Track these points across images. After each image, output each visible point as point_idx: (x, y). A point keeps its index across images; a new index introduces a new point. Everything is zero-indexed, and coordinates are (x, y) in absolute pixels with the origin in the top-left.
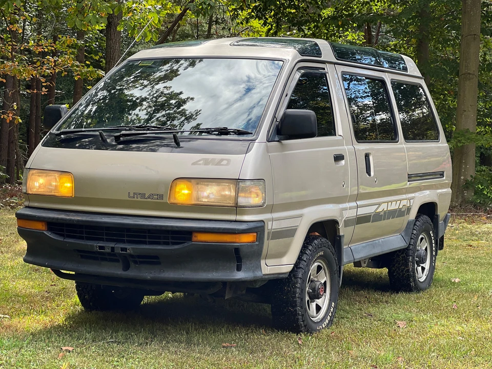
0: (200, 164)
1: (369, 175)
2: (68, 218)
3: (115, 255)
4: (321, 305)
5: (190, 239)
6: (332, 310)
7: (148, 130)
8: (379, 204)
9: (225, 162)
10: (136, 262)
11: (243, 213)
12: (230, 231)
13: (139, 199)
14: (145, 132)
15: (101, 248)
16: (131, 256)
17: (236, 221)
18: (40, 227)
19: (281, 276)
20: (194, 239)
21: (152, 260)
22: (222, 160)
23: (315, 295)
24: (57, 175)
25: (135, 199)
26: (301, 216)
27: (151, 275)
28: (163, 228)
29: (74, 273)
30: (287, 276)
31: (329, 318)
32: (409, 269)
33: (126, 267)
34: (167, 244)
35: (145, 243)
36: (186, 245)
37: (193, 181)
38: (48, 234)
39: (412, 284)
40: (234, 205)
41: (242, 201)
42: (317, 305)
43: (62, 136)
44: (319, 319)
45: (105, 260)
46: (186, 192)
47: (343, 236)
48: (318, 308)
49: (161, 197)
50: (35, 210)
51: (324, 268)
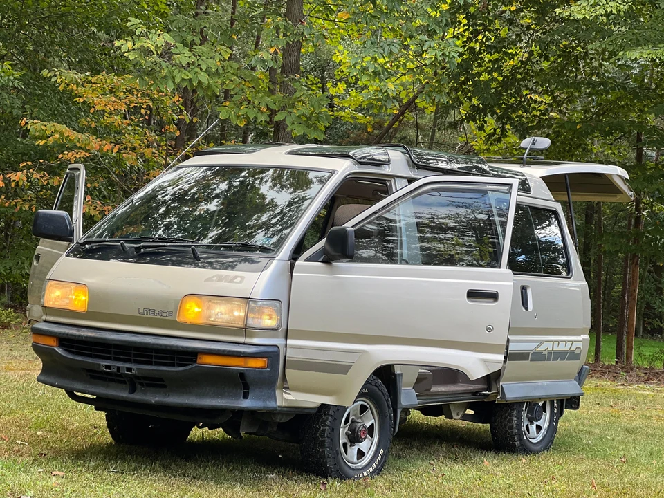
0: (213, 281)
2: (78, 333)
3: (120, 376)
4: (365, 451)
5: (195, 362)
6: (380, 457)
7: (171, 242)
9: (238, 280)
10: (142, 384)
11: (251, 336)
12: (235, 354)
13: (149, 316)
14: (165, 244)
15: (108, 367)
16: (136, 377)
17: (244, 344)
18: (51, 343)
19: (307, 411)
20: (199, 361)
21: (157, 383)
22: (236, 277)
23: (354, 438)
24: (73, 286)
25: (145, 315)
27: (157, 399)
28: (169, 348)
29: (95, 397)
30: (314, 411)
31: (374, 466)
32: (513, 425)
33: (133, 391)
34: (173, 365)
35: (150, 363)
36: (191, 366)
37: (203, 297)
38: (59, 350)
39: (518, 444)
40: (242, 326)
41: (251, 323)
42: (359, 450)
43: (87, 246)
44: (360, 466)
45: (113, 381)
46: (196, 309)
47: (401, 374)
48: (361, 454)
49: (170, 314)
50: (50, 324)
51: (371, 409)
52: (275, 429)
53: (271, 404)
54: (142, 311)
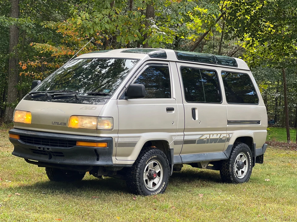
0: (83, 109)
1: (195, 119)
2: (27, 133)
3: (45, 151)
4: (156, 183)
5: (75, 144)
6: (163, 186)
7: (67, 92)
8: (203, 135)
9: (94, 108)
10: (54, 155)
11: (100, 133)
12: (92, 141)
13: (56, 125)
14: (64, 93)
15: (39, 148)
16: (52, 152)
17: (97, 137)
18: (17, 137)
19: (128, 166)
20: (77, 144)
21: (60, 154)
22: (93, 107)
23: (151, 178)
24: (25, 113)
25: (55, 125)
26: (139, 137)
27: (60, 162)
28: (64, 139)
29: (38, 161)
30: (131, 166)
31: (161, 190)
32: (229, 171)
33: (50, 158)
34: (66, 146)
35: (57, 146)
36: (73, 147)
37: (79, 117)
38: (19, 141)
39: (232, 179)
40: (95, 129)
41: (100, 127)
42: (153, 183)
43: (32, 95)
44: (154, 189)
45: (42, 154)
46: (76, 122)
47: (173, 149)
48: (154, 184)
49: (65, 124)
50: (16, 129)
51: (159, 164)
52: (116, 174)
53: (109, 163)
54: (53, 123)
